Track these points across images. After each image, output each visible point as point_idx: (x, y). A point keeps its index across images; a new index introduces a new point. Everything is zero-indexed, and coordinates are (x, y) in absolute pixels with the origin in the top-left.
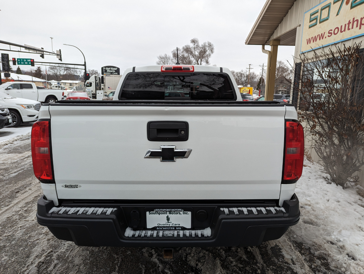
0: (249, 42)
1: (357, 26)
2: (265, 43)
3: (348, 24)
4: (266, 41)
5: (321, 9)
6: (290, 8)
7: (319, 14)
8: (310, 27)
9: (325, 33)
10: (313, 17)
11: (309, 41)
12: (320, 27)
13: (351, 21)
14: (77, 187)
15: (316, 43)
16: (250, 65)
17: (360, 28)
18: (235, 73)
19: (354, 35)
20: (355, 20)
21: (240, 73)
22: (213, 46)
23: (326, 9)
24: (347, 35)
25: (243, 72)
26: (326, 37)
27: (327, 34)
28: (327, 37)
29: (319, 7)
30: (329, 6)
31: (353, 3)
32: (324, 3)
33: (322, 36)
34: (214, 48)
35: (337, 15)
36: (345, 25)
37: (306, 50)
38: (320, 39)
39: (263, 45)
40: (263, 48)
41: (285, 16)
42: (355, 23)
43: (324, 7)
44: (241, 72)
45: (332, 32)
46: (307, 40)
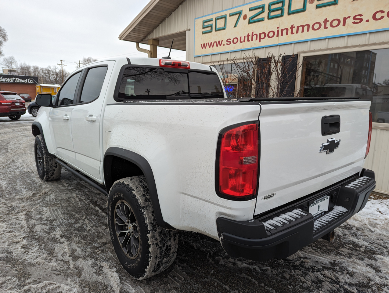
0: (125, 38)
1: (256, 39)
2: (141, 41)
3: (247, 36)
4: (141, 39)
5: (216, 18)
6: (174, 10)
7: (213, 23)
8: (203, 33)
9: (222, 41)
10: (206, 24)
11: (204, 46)
12: (216, 35)
13: (251, 34)
14: (273, 196)
15: (212, 49)
16: (62, 60)
17: (260, 41)
18: (39, 69)
19: (254, 46)
20: (254, 34)
21: (46, 70)
22: (5, 32)
23: (222, 19)
24: (247, 45)
25: (50, 68)
26: (224, 45)
27: (225, 42)
28: (226, 45)
29: (214, 17)
30: (225, 17)
31: (250, 20)
32: (219, 13)
33: (219, 44)
34: (7, 34)
35: (235, 26)
36: (245, 37)
37: (201, 54)
38: (217, 46)
39: (138, 43)
40: (138, 46)
41: (167, 17)
42: (254, 37)
43: (219, 17)
44: (48, 68)
45: (231, 41)
46: (201, 45)
